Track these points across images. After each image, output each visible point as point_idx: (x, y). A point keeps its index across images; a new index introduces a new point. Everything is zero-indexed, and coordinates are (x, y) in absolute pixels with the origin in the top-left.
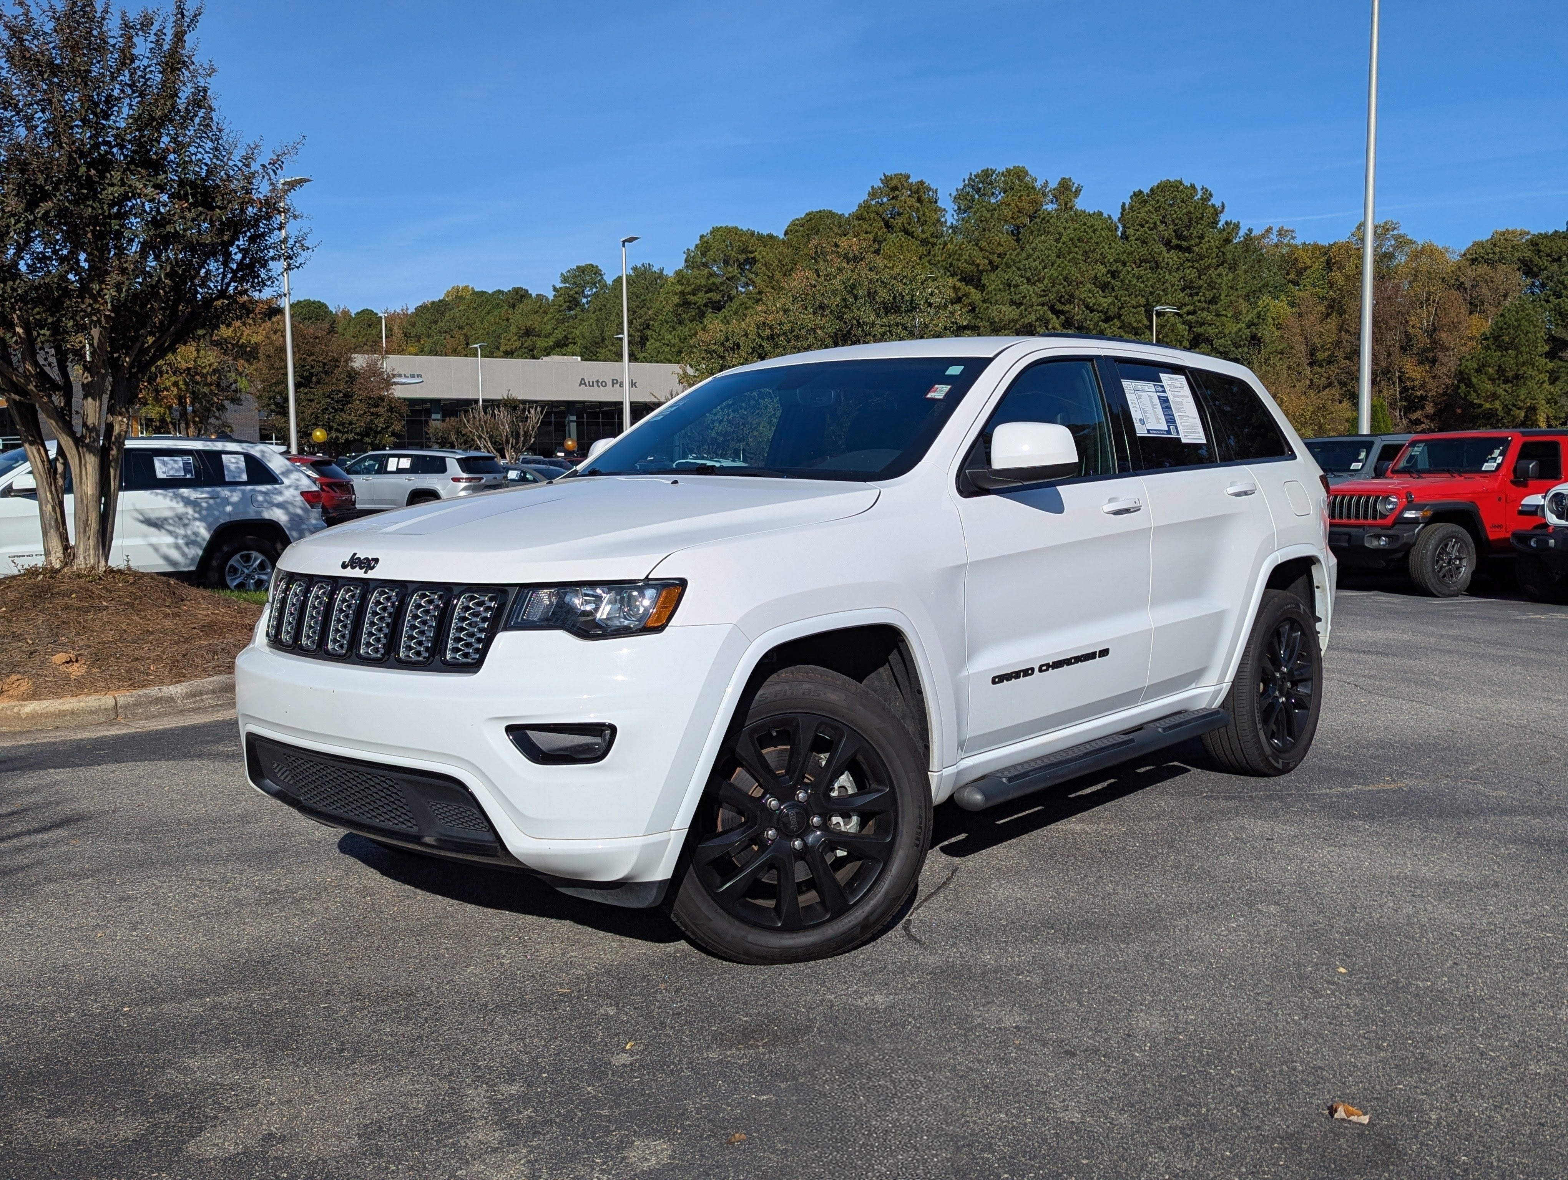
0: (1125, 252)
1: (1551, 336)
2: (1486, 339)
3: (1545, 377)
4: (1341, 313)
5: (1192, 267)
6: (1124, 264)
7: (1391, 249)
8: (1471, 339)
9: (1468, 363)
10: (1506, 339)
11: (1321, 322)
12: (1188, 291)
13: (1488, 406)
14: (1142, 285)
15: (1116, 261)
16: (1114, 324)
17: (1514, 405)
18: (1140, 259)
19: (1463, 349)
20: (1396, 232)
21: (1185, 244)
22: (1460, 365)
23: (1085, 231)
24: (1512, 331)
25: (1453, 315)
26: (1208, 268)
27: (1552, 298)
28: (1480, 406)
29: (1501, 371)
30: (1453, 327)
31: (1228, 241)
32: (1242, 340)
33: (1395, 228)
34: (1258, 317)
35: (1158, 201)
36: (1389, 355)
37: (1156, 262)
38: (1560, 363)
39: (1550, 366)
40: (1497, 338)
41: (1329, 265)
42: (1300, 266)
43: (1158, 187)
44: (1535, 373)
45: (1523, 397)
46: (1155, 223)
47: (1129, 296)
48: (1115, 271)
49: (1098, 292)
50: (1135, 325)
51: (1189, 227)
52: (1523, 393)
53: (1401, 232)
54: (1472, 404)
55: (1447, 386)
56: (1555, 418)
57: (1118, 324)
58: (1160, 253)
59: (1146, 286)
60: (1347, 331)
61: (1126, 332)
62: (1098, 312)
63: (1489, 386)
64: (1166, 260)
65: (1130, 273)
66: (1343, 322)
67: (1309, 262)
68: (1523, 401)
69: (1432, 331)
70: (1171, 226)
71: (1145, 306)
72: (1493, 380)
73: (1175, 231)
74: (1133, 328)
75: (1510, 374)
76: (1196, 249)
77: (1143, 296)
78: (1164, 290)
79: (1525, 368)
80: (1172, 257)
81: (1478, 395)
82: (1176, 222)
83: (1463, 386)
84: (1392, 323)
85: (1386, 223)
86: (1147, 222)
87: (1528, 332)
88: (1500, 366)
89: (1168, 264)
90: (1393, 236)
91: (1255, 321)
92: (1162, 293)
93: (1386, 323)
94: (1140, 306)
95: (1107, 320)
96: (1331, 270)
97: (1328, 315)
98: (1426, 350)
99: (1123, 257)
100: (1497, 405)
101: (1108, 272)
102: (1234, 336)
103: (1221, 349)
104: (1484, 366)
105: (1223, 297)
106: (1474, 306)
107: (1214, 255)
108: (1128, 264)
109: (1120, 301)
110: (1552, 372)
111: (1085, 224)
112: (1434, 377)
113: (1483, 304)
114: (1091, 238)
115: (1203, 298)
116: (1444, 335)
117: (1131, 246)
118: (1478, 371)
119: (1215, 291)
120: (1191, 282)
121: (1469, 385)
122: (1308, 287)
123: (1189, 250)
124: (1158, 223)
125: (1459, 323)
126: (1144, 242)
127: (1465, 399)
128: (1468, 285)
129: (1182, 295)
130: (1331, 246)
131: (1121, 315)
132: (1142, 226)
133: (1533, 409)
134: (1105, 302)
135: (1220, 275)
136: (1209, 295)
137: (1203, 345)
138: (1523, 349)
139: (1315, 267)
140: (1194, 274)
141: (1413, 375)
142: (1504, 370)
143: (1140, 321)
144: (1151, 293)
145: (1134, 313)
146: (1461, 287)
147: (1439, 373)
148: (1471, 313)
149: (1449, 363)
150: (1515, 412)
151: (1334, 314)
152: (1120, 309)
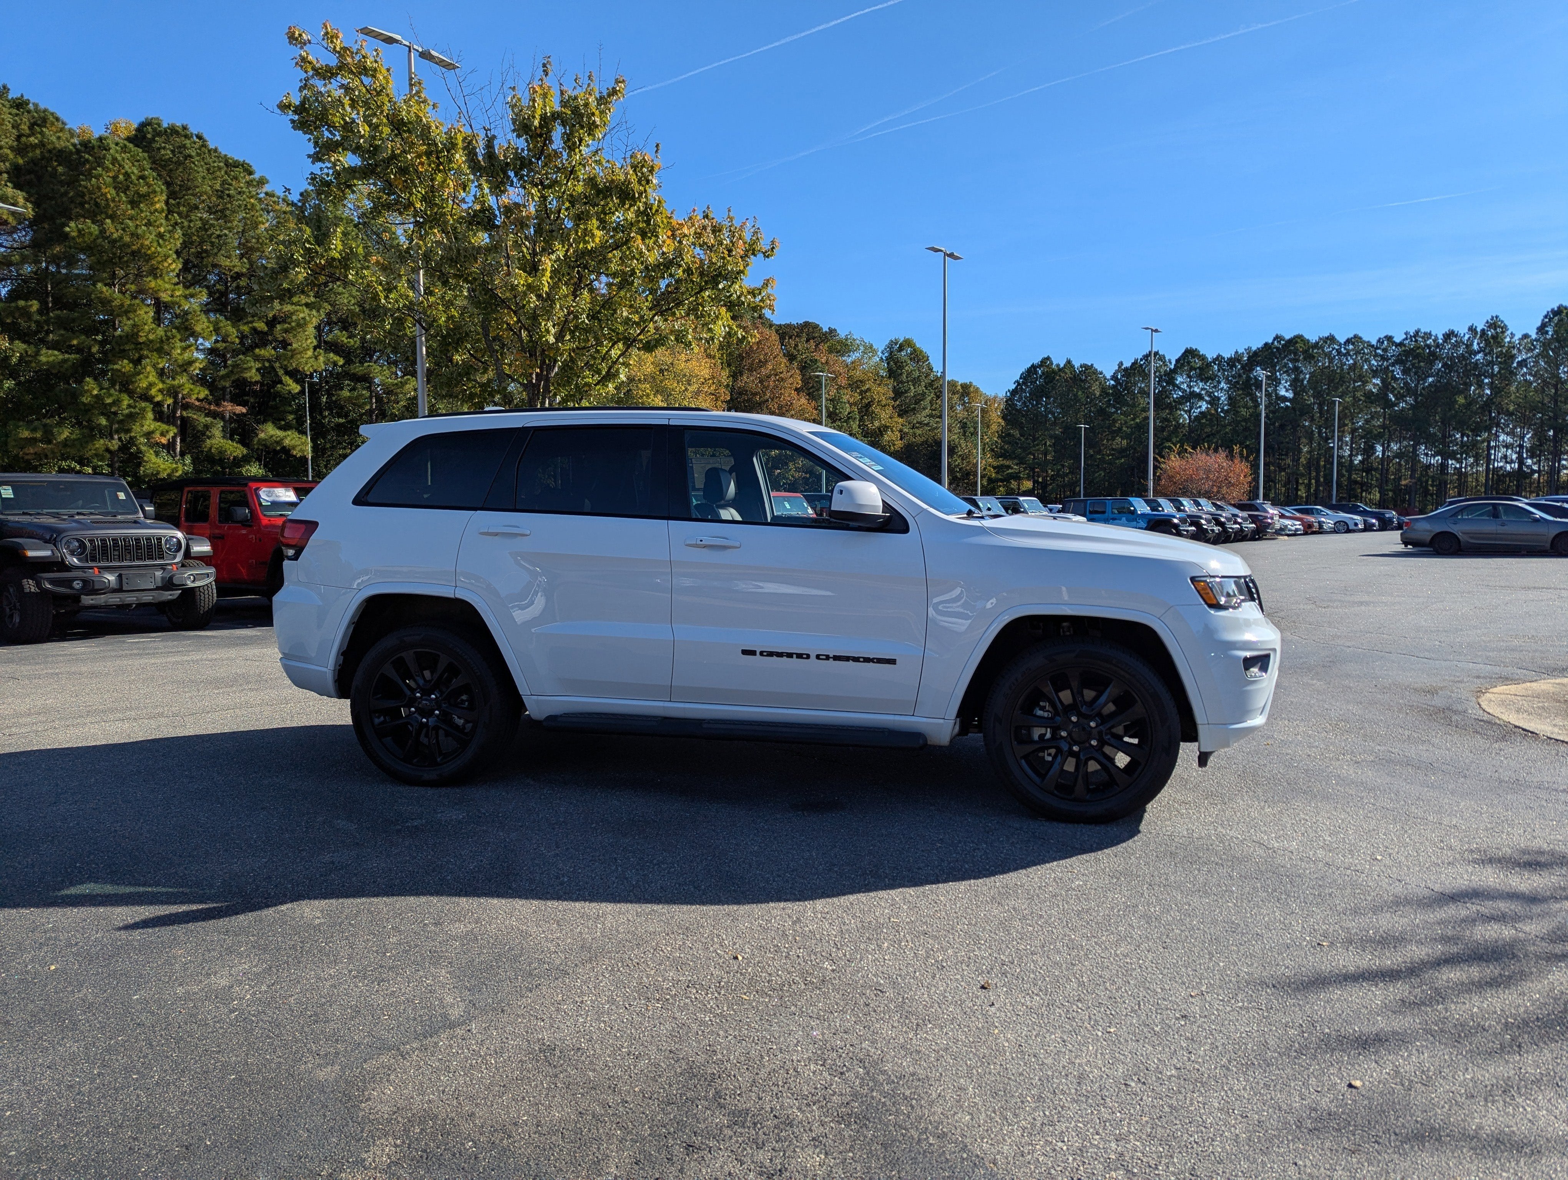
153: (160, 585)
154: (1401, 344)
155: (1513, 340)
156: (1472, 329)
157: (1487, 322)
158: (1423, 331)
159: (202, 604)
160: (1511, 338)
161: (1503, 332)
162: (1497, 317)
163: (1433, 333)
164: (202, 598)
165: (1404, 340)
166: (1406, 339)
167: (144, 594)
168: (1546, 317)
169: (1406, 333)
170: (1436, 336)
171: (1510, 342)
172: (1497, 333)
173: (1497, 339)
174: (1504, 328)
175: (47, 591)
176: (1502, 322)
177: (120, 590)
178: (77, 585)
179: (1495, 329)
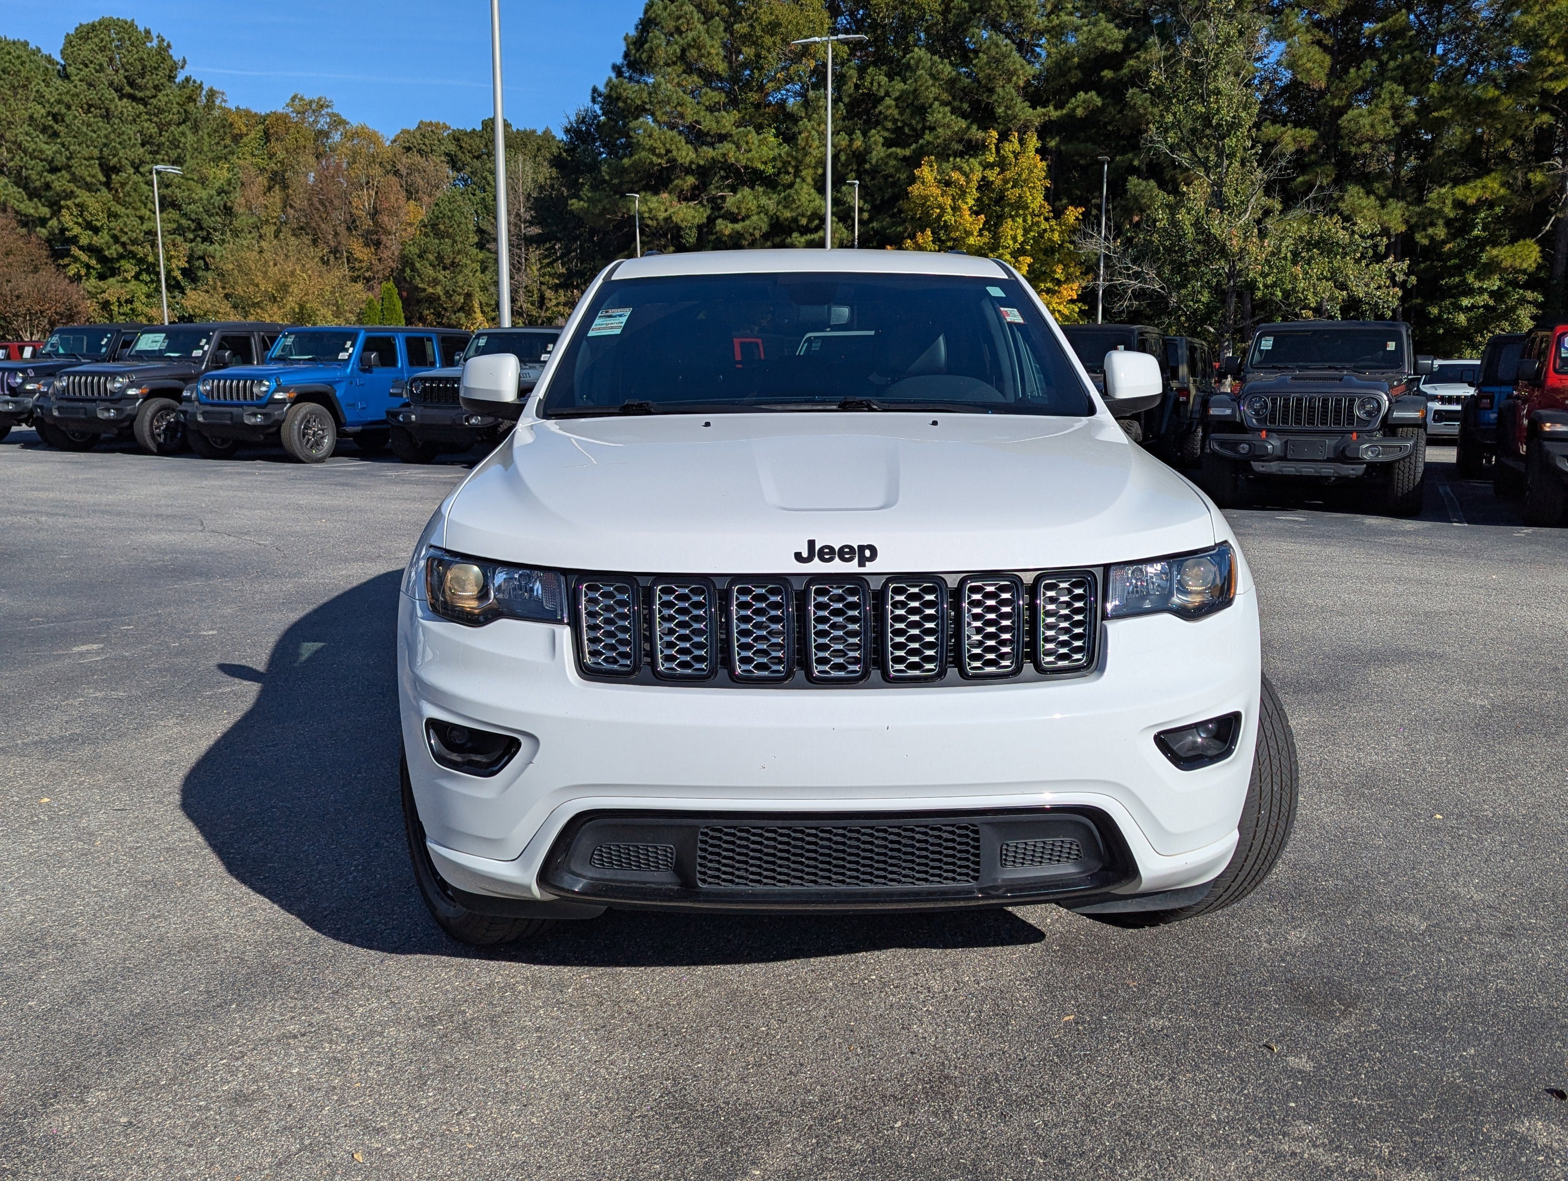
0: (68, 92)
1: (479, 227)
2: (425, 226)
3: (477, 266)
4: (285, 187)
5: (150, 120)
6: (69, 107)
7: (326, 127)
8: (411, 224)
9: (412, 248)
10: (442, 227)
11: (265, 194)
12: (148, 147)
13: (431, 290)
14: (94, 136)
15: (59, 102)
16: (63, 176)
17: (454, 291)
18: (87, 104)
19: (403, 234)
20: (329, 110)
21: (139, 94)
22: (403, 249)
23: (10, 62)
24: (447, 221)
25: (393, 200)
26: (169, 124)
27: (477, 192)
28: (425, 290)
29: (440, 258)
30: (394, 212)
31: (191, 99)
32: (214, 208)
33: (328, 106)
34: (229, 185)
35: (102, 40)
36: (336, 234)
37: (107, 110)
38: (488, 254)
39: (481, 256)
40: (434, 226)
41: (267, 136)
42: (237, 131)
43: (100, 24)
44: (468, 262)
45: (461, 284)
46: (101, 65)
47: (79, 145)
48: (56, 114)
49: (38, 136)
50: (88, 179)
51: (142, 75)
52: (460, 278)
53: (335, 111)
54: (417, 288)
55: (392, 271)
56: (487, 305)
57: (68, 176)
58: (112, 101)
59: (99, 136)
60: (291, 206)
61: (78, 187)
62: (41, 160)
63: (430, 271)
64: (120, 109)
65: (77, 118)
66: (288, 196)
67: (244, 130)
68: (461, 288)
69: (375, 213)
70: (121, 71)
71: (98, 159)
72: (434, 266)
73: (126, 77)
74: (86, 183)
75: (448, 262)
76: (154, 101)
77: (95, 147)
78: (120, 143)
79: (460, 257)
80: (125, 107)
81: (422, 279)
82: (128, 67)
83: (408, 270)
84: (336, 202)
85: (320, 99)
86: (91, 62)
87: (460, 223)
88: (439, 253)
89: (122, 113)
90: (328, 114)
91: (226, 188)
92: (119, 146)
93: (331, 202)
94: (92, 158)
95: (54, 170)
96: (269, 141)
97: (270, 189)
98: (369, 232)
99: (67, 99)
100: (439, 290)
101: (49, 113)
102: (205, 202)
103: (193, 216)
104: (425, 252)
105: (188, 157)
106: (411, 193)
107: (175, 110)
108: (73, 108)
109: (68, 149)
110: (482, 262)
111: (9, 53)
112: (379, 260)
113: (417, 192)
114: (19, 71)
115: (166, 158)
116: (386, 219)
117: (75, 87)
118: (420, 256)
119: (179, 151)
120: (151, 136)
121: (413, 269)
122: (247, 156)
123: (143, 101)
124: (105, 65)
125: (399, 208)
126: (90, 85)
127: (410, 283)
128: (404, 172)
129: (142, 150)
130: (268, 115)
131: (70, 167)
132: (86, 66)
133: (469, 296)
134: (50, 150)
135: (183, 134)
136: (174, 154)
137: (171, 210)
138: (457, 238)
139: (252, 135)
140: (154, 130)
141: (358, 255)
142: (443, 257)
143: (93, 176)
144: (105, 145)
145: (87, 166)
146: (396, 173)
147: (385, 256)
148: (408, 199)
149: (392, 248)
150: (456, 298)
151: (277, 187)
152: (68, 159)
153: (1332, 456)
159: (1400, 485)
164: (1401, 477)
167: (1302, 464)
175: (1214, 452)
177: (1283, 458)
178: (1244, 448)
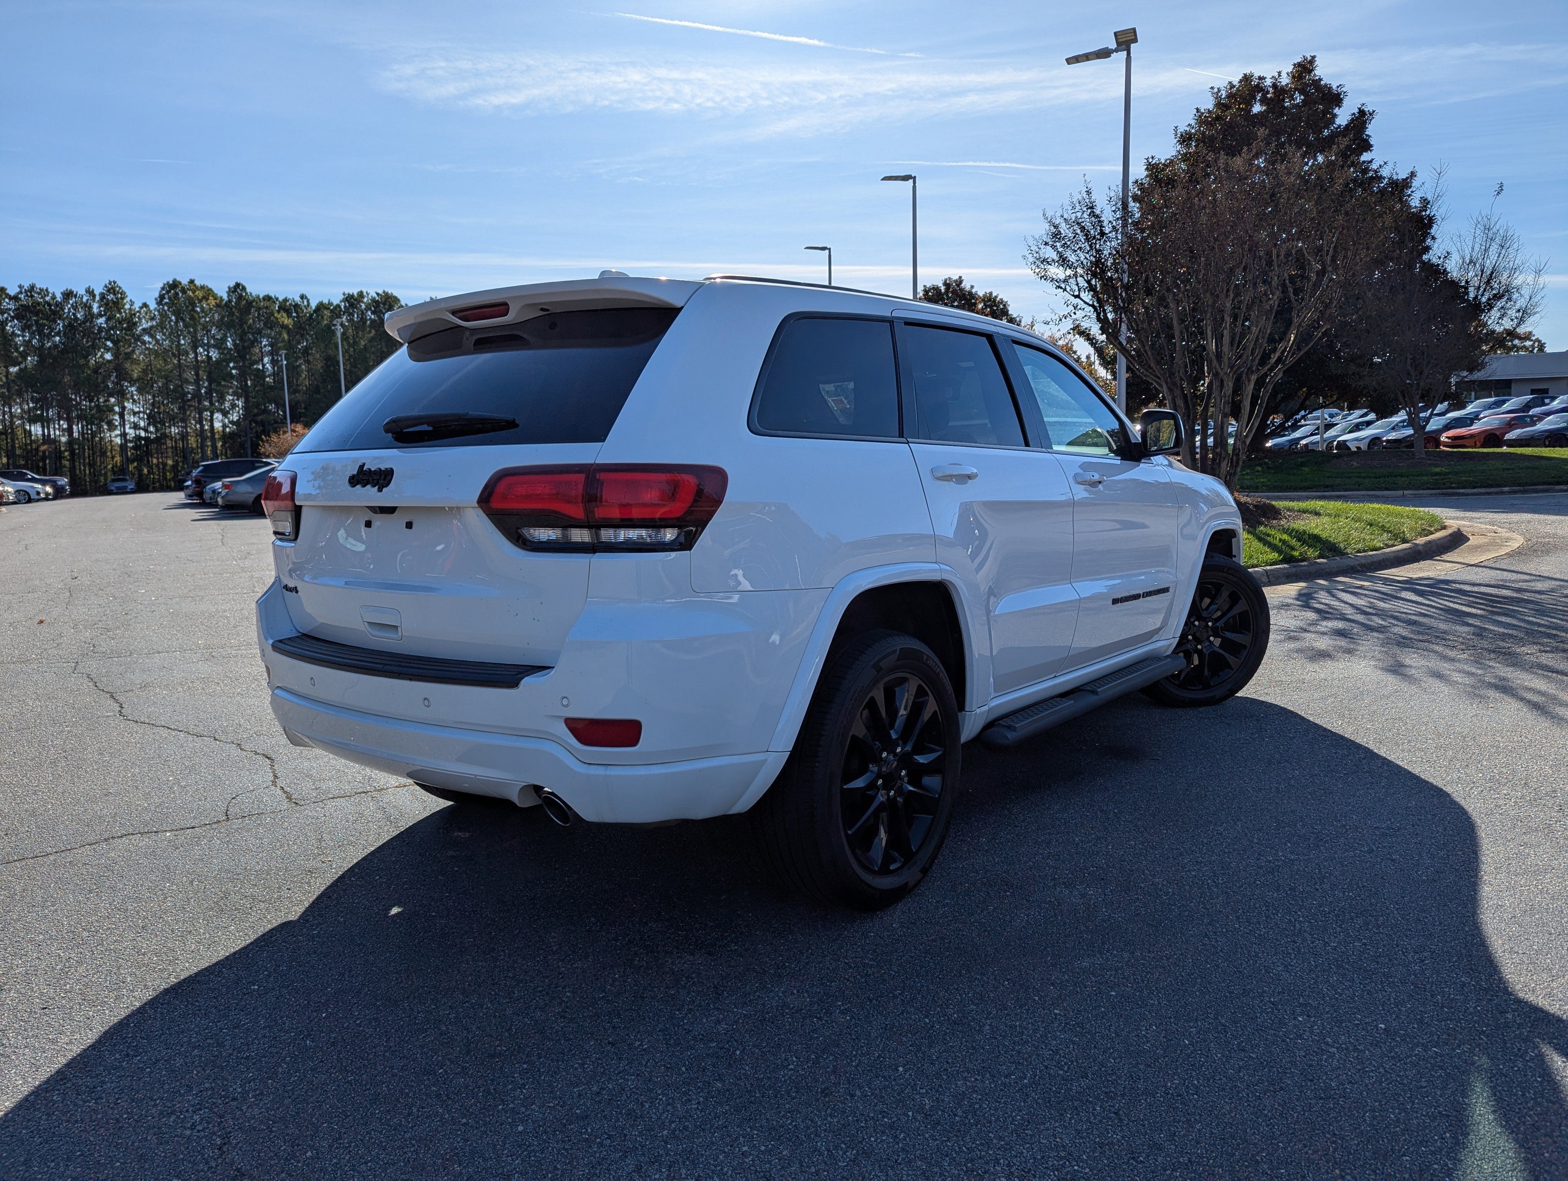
154: (15, 298)
155: (133, 307)
156: (90, 292)
157: (106, 286)
158: (38, 286)
160: (131, 305)
161: (122, 299)
162: (115, 282)
163: (51, 291)
165: (18, 293)
166: (21, 292)
168: (163, 289)
169: (20, 287)
170: (54, 294)
171: (130, 309)
172: (117, 298)
173: (117, 304)
174: (123, 295)
176: (120, 288)
179: (115, 294)
